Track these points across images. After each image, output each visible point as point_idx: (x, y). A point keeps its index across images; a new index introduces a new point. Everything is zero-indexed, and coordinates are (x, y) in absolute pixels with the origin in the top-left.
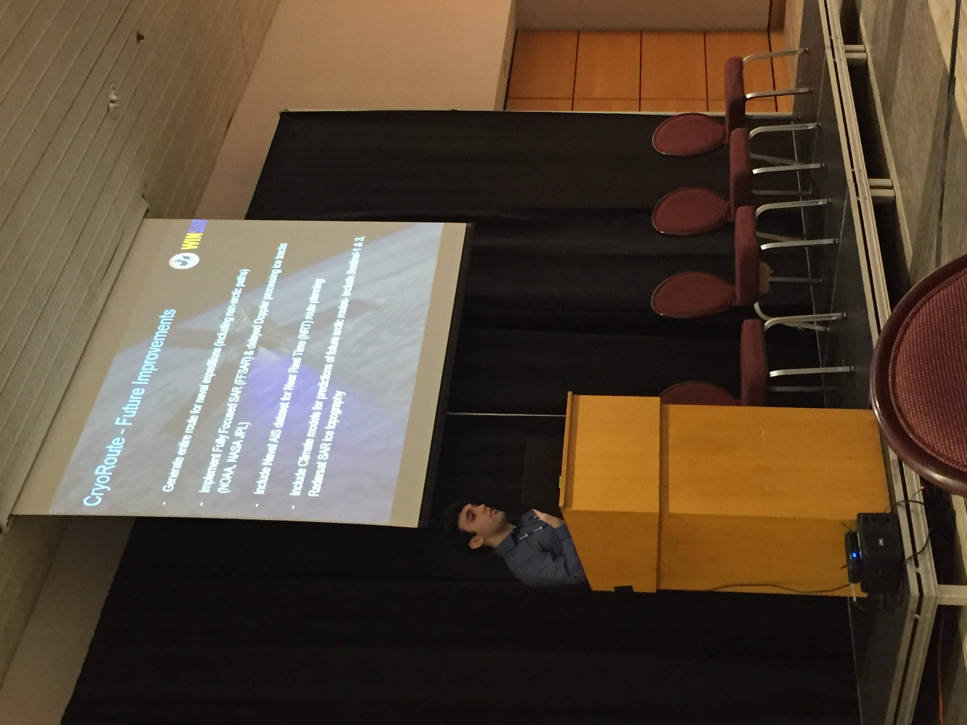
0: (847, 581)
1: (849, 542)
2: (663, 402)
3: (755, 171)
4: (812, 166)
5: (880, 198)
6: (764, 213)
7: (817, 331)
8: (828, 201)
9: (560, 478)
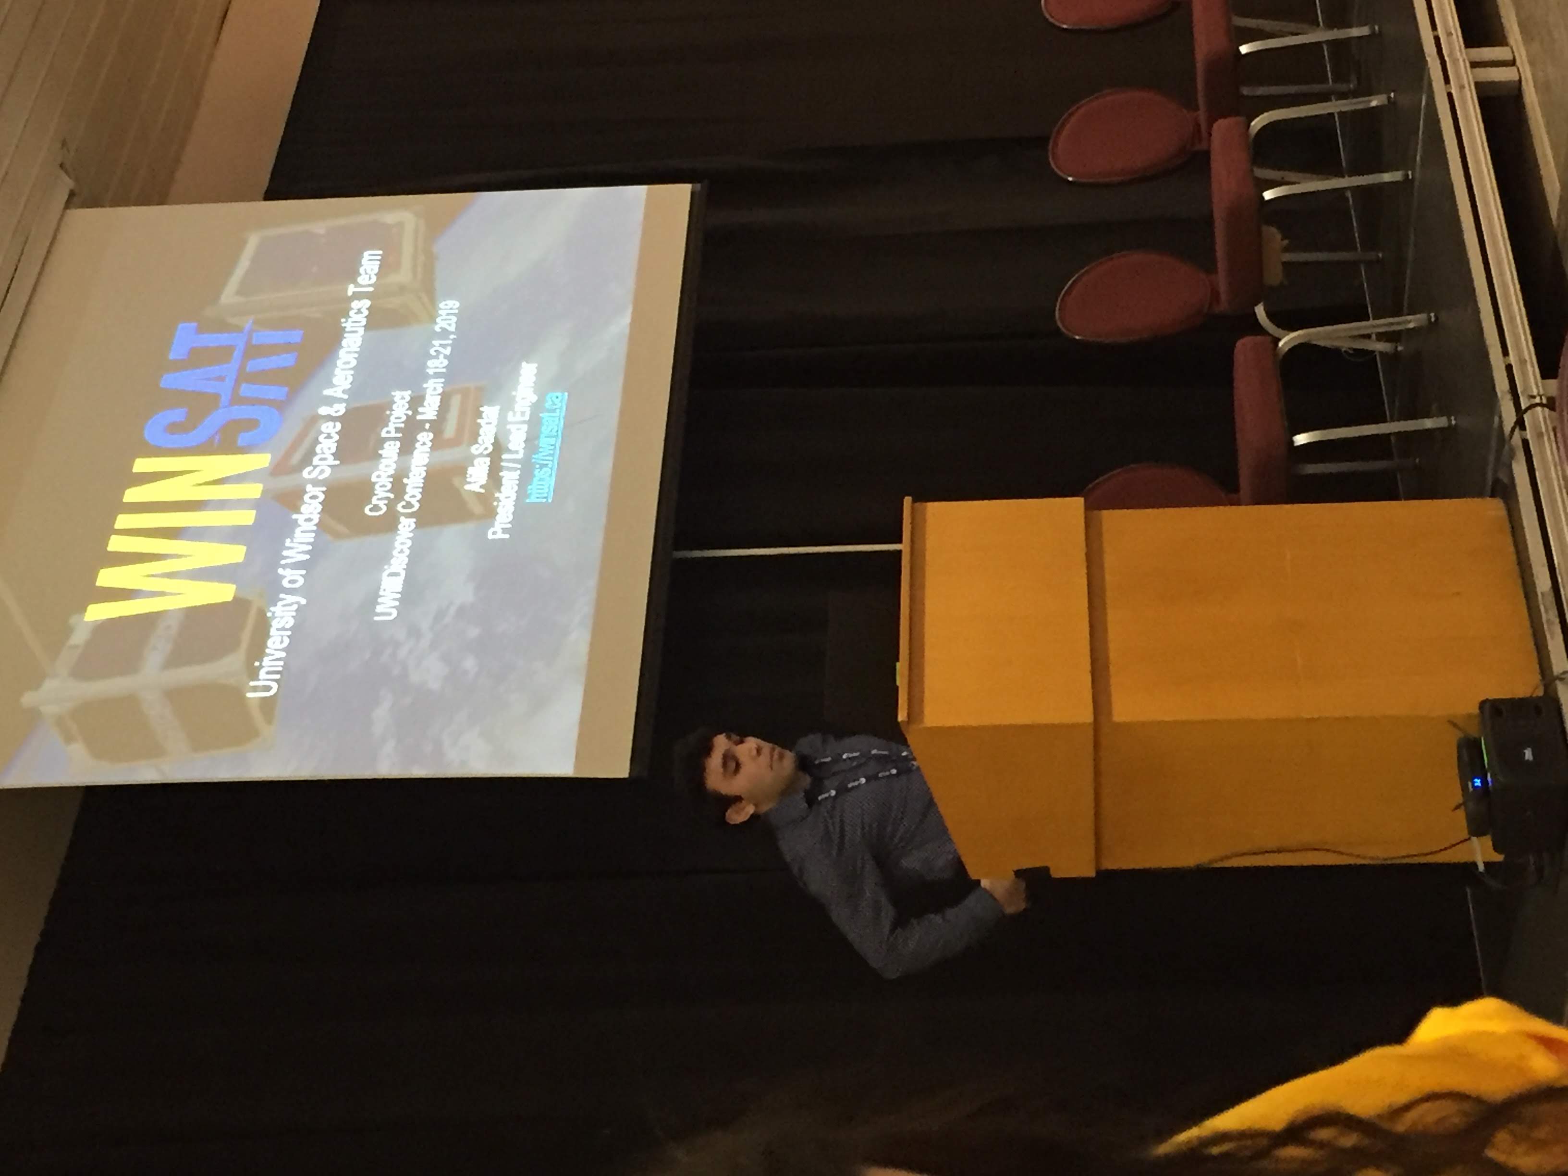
0: (1465, 834)
1: (1466, 758)
2: (1088, 508)
3: (1244, 49)
4: (1356, 32)
5: (1492, 84)
6: (1264, 128)
7: (1377, 353)
8: (1389, 98)
9: (898, 665)
